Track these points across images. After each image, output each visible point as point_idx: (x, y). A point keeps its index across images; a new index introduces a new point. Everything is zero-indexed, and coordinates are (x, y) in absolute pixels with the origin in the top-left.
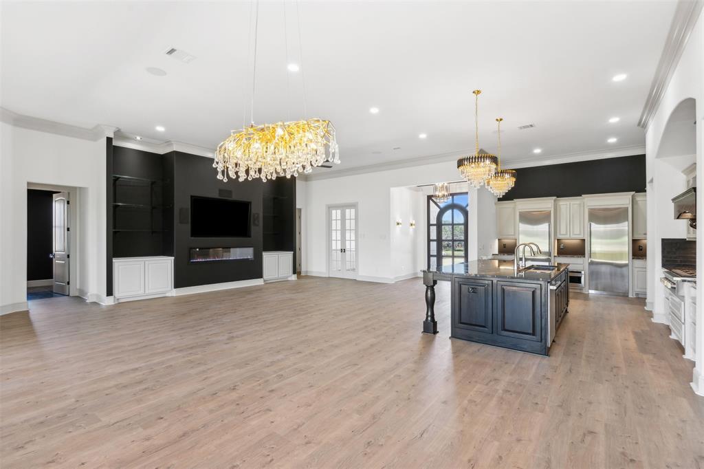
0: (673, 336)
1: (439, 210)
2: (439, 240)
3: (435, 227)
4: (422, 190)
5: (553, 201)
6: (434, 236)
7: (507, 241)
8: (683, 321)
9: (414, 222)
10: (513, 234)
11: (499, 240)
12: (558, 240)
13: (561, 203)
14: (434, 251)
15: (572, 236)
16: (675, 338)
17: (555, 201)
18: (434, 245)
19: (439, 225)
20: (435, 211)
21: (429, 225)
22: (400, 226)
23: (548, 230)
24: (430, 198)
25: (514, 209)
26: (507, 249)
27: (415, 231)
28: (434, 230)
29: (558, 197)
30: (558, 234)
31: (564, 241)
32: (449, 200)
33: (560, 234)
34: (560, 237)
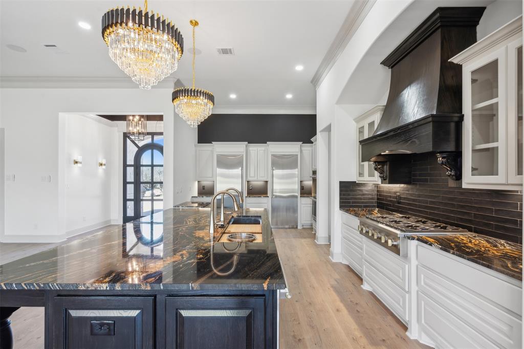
0: (366, 287)
1: (137, 149)
2: (137, 183)
3: (132, 168)
4: (117, 126)
5: (245, 146)
6: (131, 177)
7: (206, 183)
8: (407, 290)
9: (104, 162)
10: (211, 176)
11: (198, 182)
12: (248, 181)
13: (251, 149)
14: (130, 194)
15: (260, 179)
16: (370, 289)
17: (246, 146)
18: (131, 188)
19: (137, 166)
20: (132, 150)
21: (125, 166)
22: (79, 165)
23: (240, 173)
24: (126, 136)
25: (212, 152)
26: (206, 191)
27: (108, 173)
28: (130, 171)
29: (249, 143)
30: (248, 176)
31: (252, 182)
32: (148, 140)
33: (250, 177)
34: (249, 179)
